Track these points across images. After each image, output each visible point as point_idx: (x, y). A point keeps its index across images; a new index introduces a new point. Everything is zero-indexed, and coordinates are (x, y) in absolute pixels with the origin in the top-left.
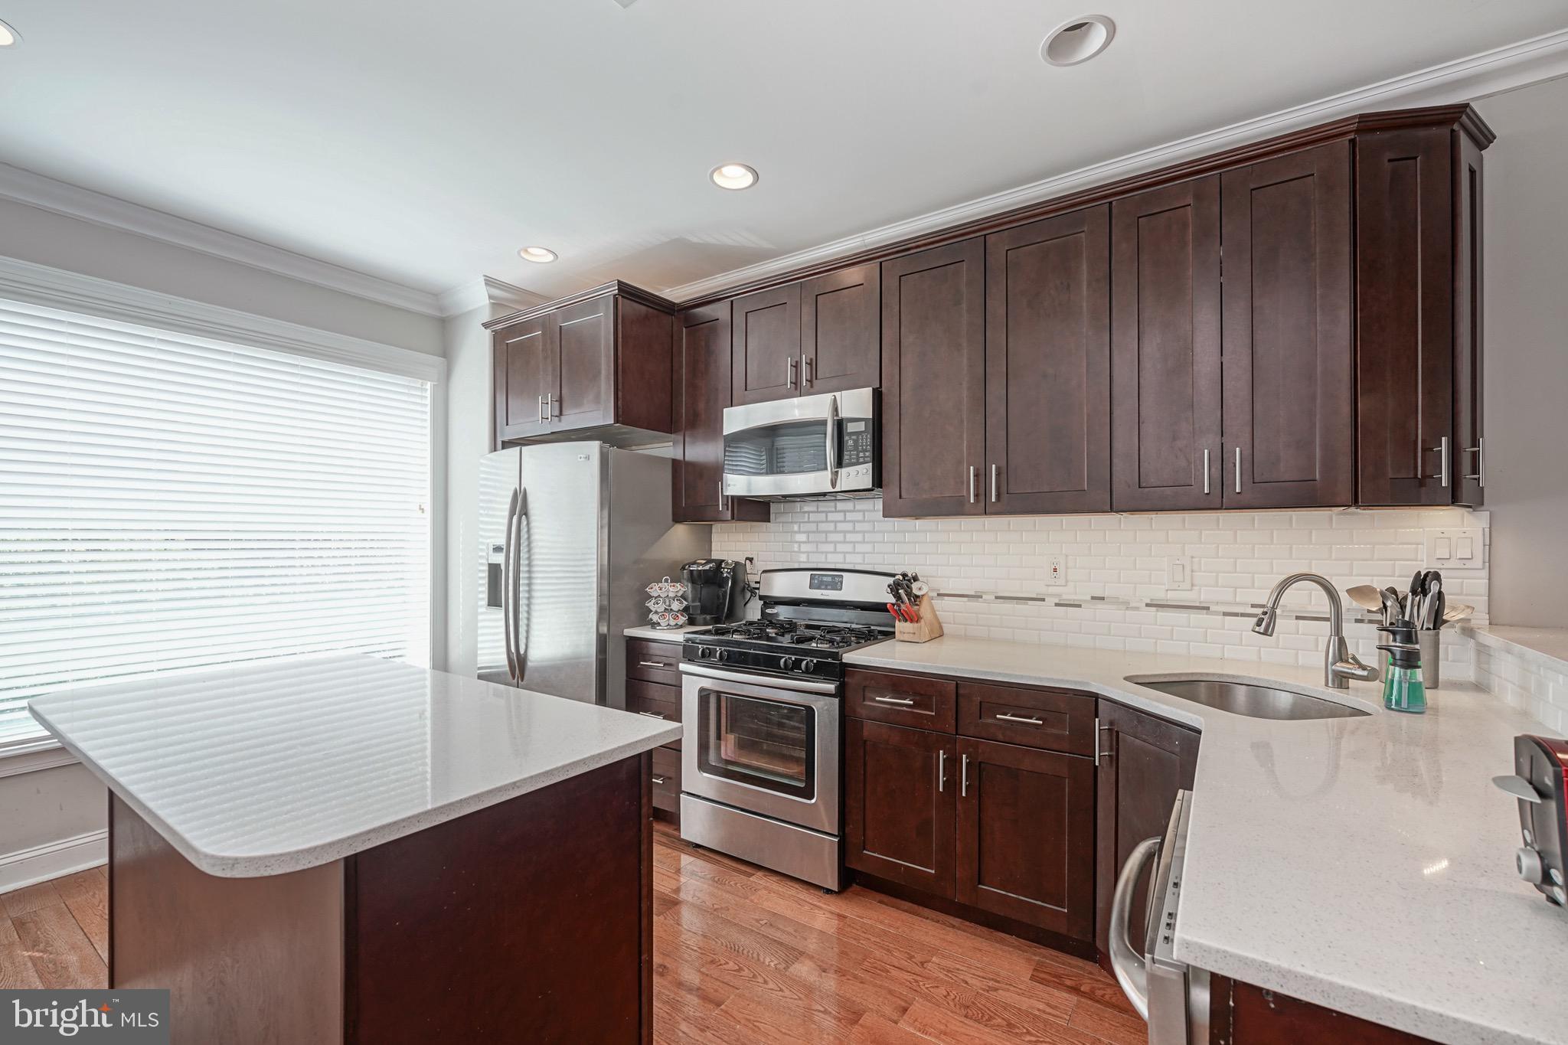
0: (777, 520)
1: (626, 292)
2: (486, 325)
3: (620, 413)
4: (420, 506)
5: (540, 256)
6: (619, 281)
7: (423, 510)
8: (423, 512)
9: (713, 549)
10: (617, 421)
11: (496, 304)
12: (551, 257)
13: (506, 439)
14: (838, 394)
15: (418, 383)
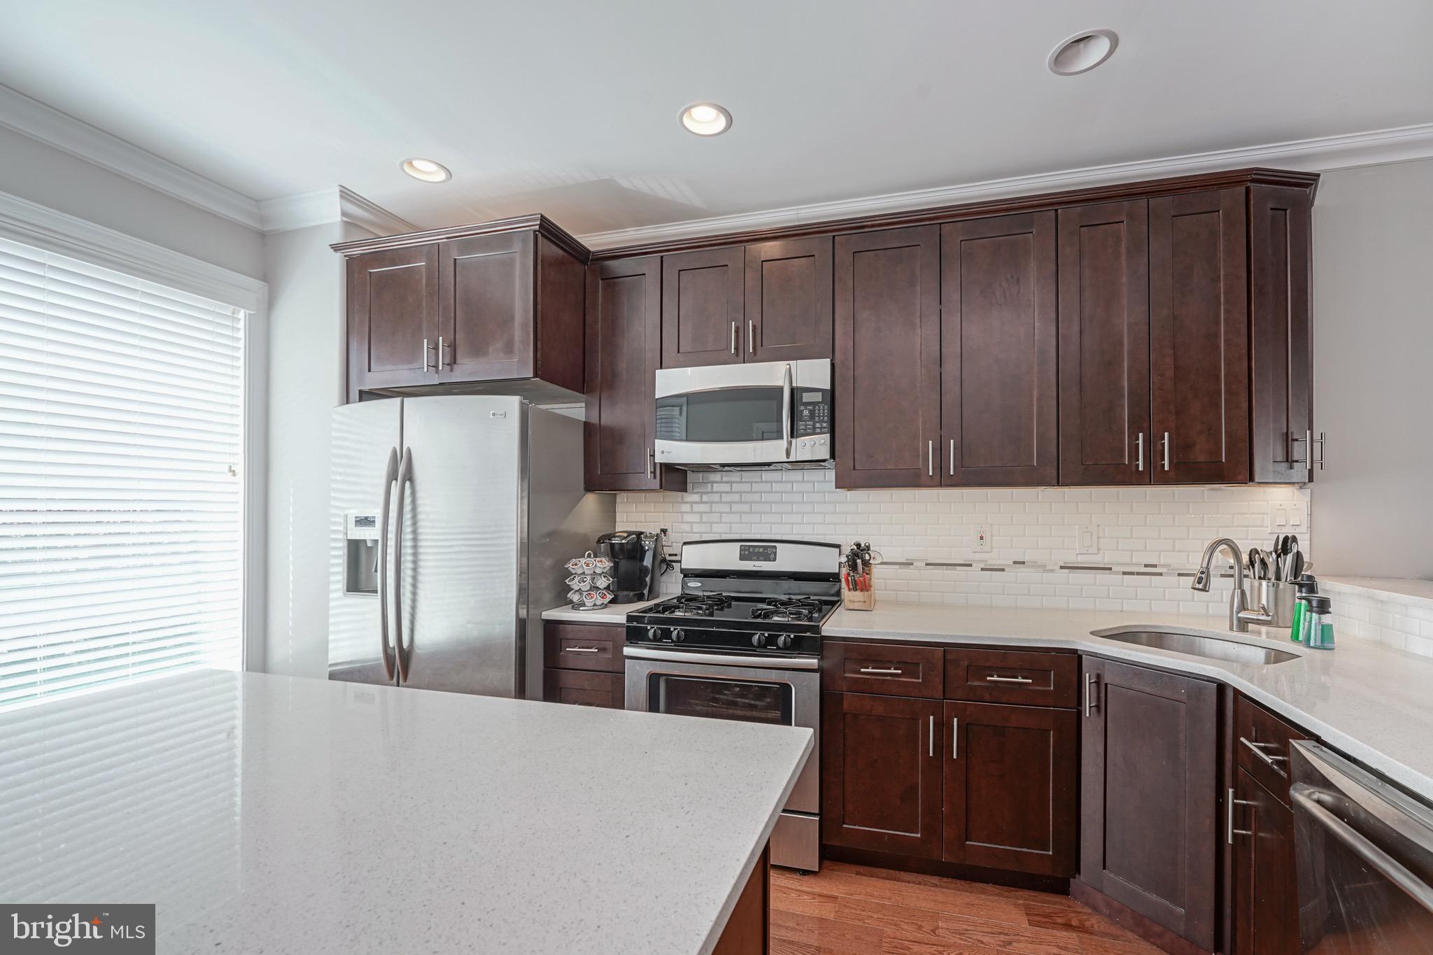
0: (695, 491)
1: (547, 230)
2: (336, 248)
3: (539, 366)
4: (231, 467)
5: (428, 172)
6: (542, 216)
7: (234, 473)
8: (234, 475)
9: (617, 520)
10: (536, 375)
11: (350, 223)
12: (442, 176)
13: (366, 388)
14: (792, 363)
15: (228, 310)
